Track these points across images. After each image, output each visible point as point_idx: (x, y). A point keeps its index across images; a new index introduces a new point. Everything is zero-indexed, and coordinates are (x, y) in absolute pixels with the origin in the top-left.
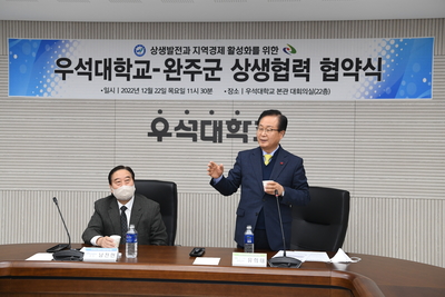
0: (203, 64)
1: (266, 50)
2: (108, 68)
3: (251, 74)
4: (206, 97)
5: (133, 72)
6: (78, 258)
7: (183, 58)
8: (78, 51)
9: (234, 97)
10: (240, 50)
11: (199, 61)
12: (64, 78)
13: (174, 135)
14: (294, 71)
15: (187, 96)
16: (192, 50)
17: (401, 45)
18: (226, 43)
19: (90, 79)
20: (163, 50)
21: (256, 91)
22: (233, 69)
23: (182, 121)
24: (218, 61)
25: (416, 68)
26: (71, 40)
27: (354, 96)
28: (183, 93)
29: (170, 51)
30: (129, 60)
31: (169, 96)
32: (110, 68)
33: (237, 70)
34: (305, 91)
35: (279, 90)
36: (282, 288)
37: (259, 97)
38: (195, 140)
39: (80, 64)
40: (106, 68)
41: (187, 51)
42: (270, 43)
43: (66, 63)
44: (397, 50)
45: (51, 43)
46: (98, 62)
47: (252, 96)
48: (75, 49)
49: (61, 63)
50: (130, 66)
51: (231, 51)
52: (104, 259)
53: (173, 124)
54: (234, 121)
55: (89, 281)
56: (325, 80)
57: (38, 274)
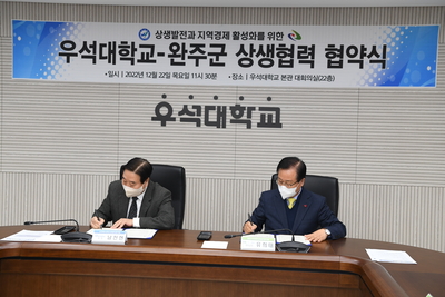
0: (207, 49)
1: (271, 36)
2: (112, 52)
3: (256, 60)
4: (210, 82)
5: (138, 56)
6: (87, 240)
7: (188, 42)
8: (82, 33)
9: (238, 82)
10: (245, 36)
11: (204, 46)
12: (68, 61)
13: (178, 119)
14: (299, 57)
15: (191, 81)
16: (197, 35)
17: (406, 32)
18: (231, 29)
19: (94, 62)
20: (167, 34)
21: (260, 77)
22: (238, 55)
23: (185, 106)
24: (223, 46)
25: (421, 56)
26: (75, 23)
27: (358, 83)
28: (187, 78)
29: (175, 35)
30: (133, 44)
31: (173, 81)
32: (114, 52)
33: (242, 56)
34: (310, 78)
35: (284, 77)
36: (291, 273)
37: (263, 83)
38: (199, 125)
39: (85, 47)
40: (110, 52)
41: (192, 36)
42: (276, 29)
43: (71, 46)
44: (402, 38)
45: (56, 25)
46: (102, 46)
47: (257, 82)
48: (80, 31)
49: (66, 46)
50: (134, 50)
51: (236, 37)
52: (112, 241)
53: (177, 109)
54: (238, 107)
55: (99, 264)
56: (329, 66)
57: (47, 255)
